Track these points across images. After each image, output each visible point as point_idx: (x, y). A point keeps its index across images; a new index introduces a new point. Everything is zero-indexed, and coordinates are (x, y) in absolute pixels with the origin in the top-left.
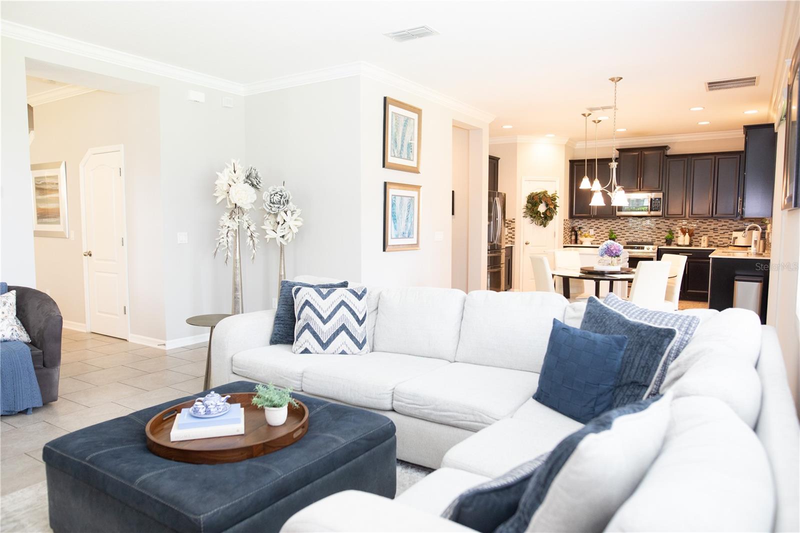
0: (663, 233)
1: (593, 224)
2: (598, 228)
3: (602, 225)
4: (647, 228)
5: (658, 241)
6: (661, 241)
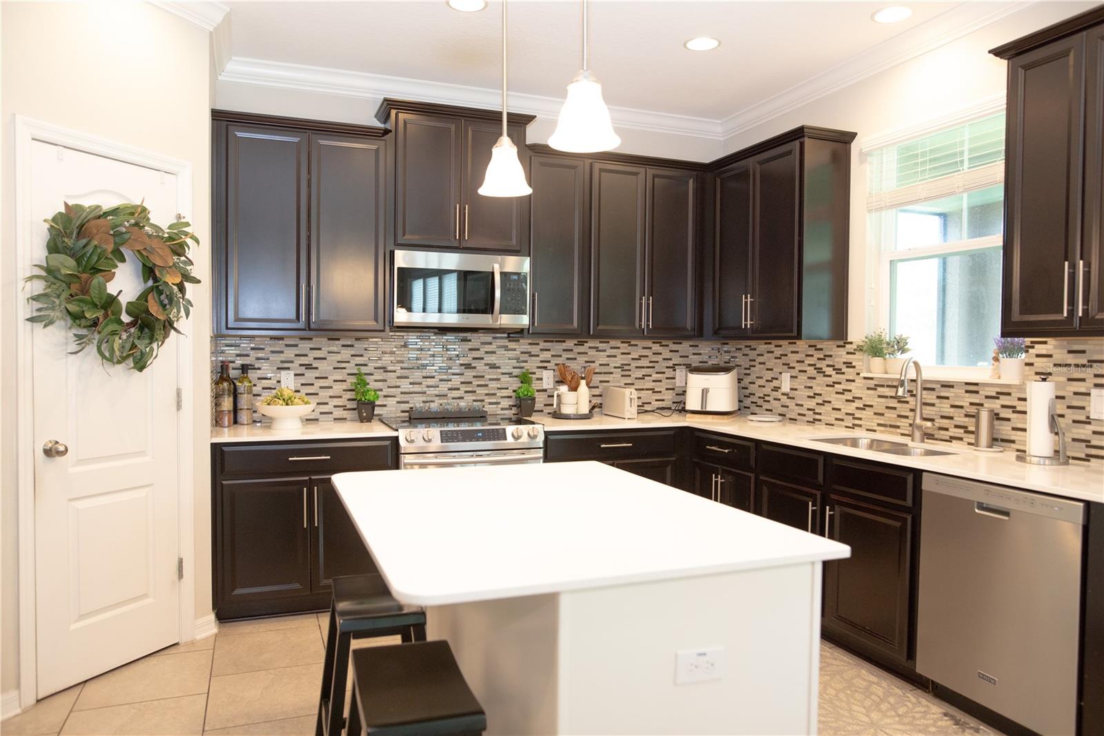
0: (505, 379)
1: (290, 353)
2: (309, 367)
3: (322, 356)
4: (461, 365)
5: (490, 404)
6: (499, 403)
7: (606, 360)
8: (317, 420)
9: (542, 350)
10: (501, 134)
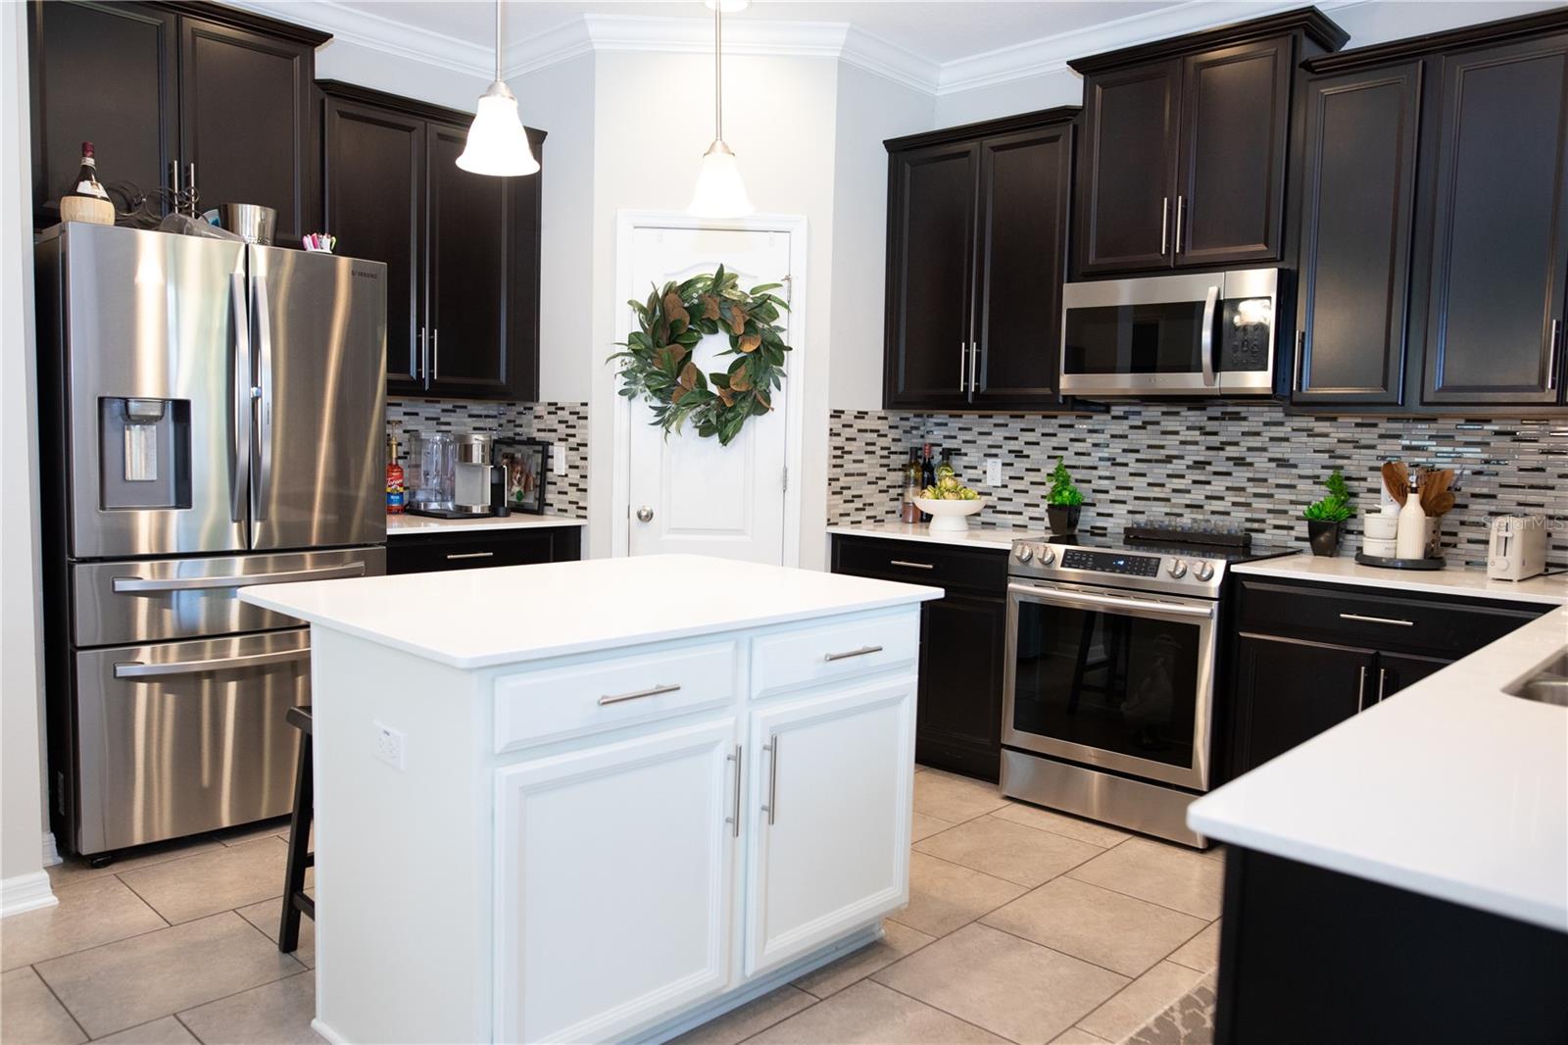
0: (1305, 486)
1: (998, 435)
2: (1019, 454)
4: (1228, 459)
7: (1535, 460)
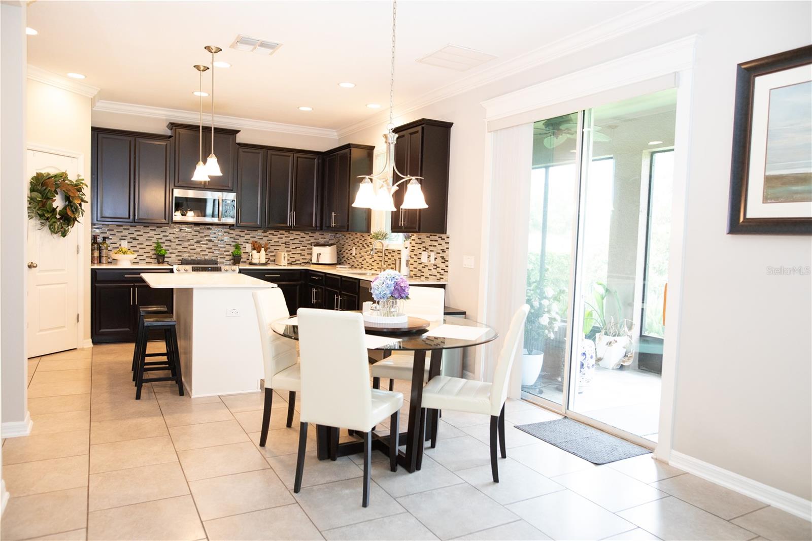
0: (228, 247)
1: (125, 233)
2: (134, 239)
3: (141, 234)
4: (207, 240)
5: (221, 258)
6: (225, 258)
7: (277, 240)
8: (138, 262)
9: (246, 234)
10: (199, 161)
